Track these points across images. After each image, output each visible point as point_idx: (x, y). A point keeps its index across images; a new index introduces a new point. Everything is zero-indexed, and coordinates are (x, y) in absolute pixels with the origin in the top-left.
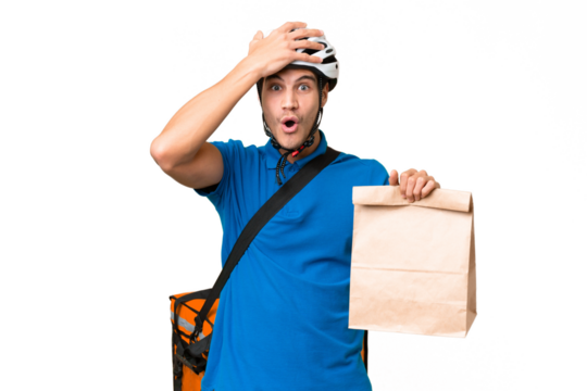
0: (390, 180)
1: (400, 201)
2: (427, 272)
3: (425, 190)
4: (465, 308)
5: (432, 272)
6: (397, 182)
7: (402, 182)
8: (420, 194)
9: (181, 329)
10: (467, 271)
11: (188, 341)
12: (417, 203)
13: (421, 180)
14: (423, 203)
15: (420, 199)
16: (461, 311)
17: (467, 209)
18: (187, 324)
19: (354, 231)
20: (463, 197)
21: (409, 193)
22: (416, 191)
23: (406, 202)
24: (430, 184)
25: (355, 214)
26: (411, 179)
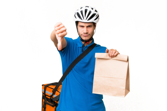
0: (106, 51)
1: (108, 57)
2: (115, 78)
3: (115, 54)
4: (125, 89)
5: (116, 78)
6: (108, 52)
7: (109, 52)
8: (114, 56)
9: (46, 94)
10: (126, 78)
11: (49, 98)
12: (113, 58)
13: (114, 52)
14: (115, 58)
15: (114, 57)
16: (124, 90)
17: (126, 60)
18: (49, 93)
19: (95, 66)
20: (126, 57)
21: (111, 55)
22: (113, 55)
23: (110, 58)
24: (117, 53)
25: (96, 61)
26: (112, 51)
